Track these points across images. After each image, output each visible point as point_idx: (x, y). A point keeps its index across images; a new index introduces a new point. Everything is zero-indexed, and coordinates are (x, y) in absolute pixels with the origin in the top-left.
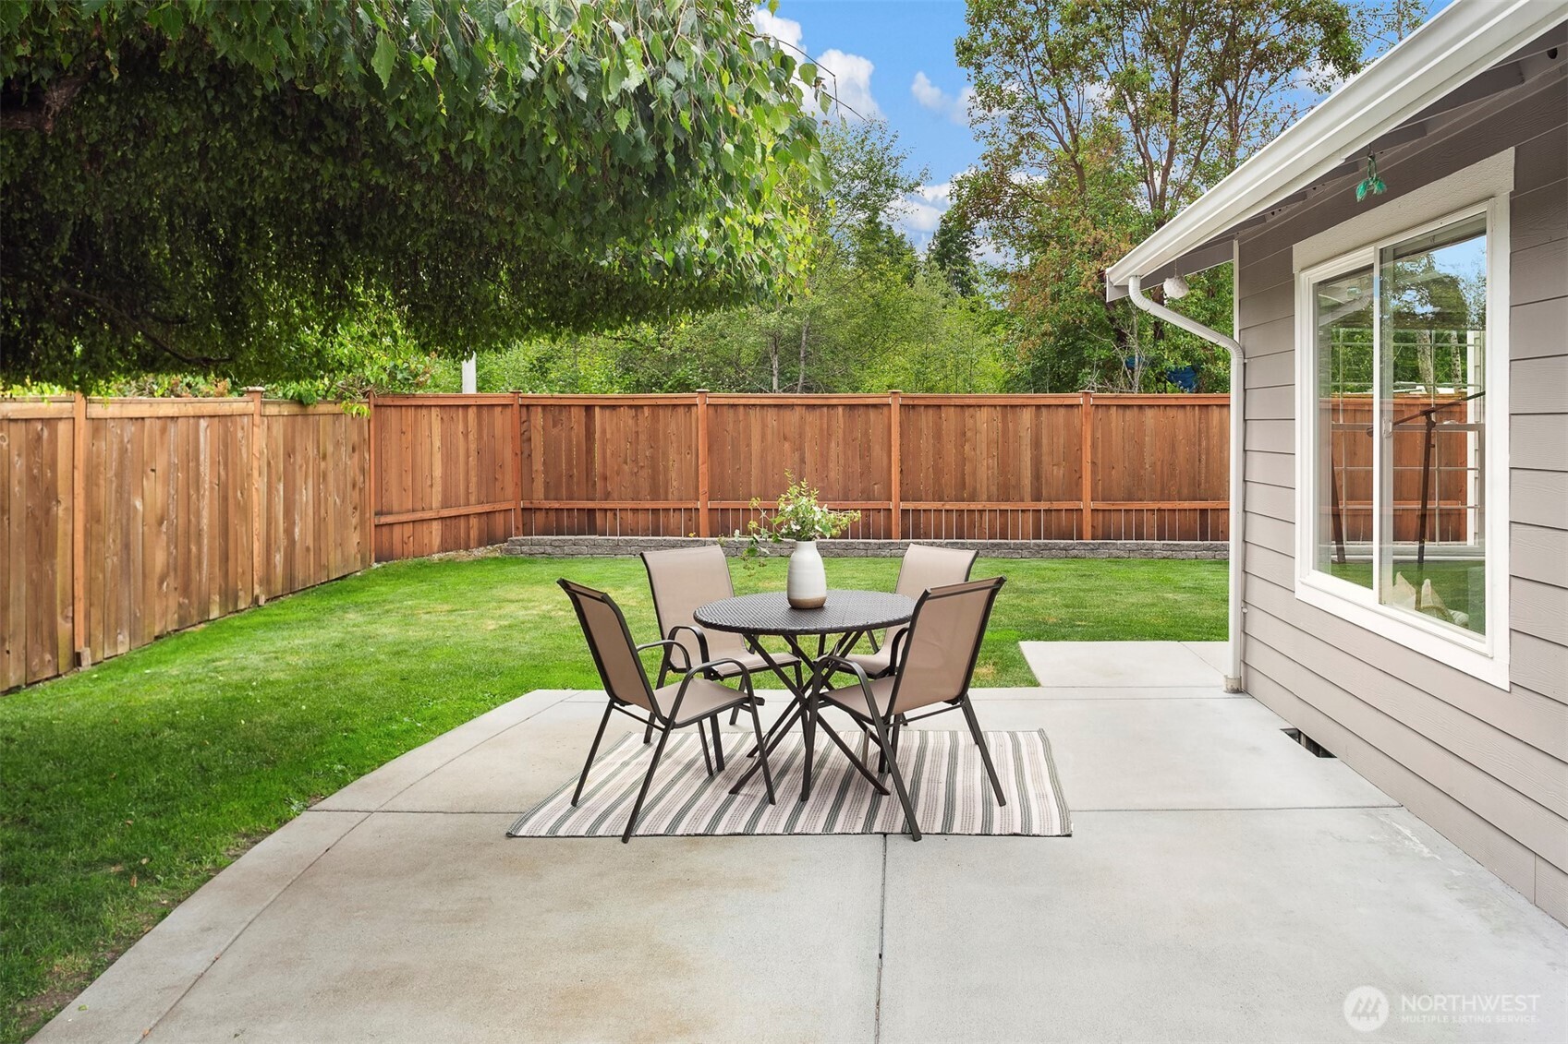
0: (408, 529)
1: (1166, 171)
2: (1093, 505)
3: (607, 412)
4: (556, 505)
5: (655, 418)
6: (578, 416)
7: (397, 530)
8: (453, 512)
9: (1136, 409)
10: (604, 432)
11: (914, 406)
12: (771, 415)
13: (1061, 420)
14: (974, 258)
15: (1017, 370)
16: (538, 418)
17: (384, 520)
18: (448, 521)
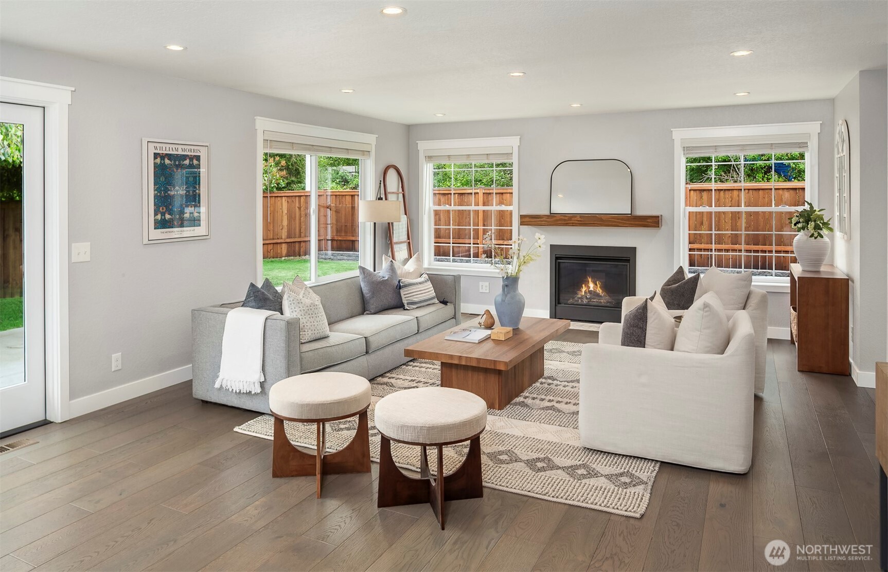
0: (271, 246)
8: (292, 240)
18: (290, 244)
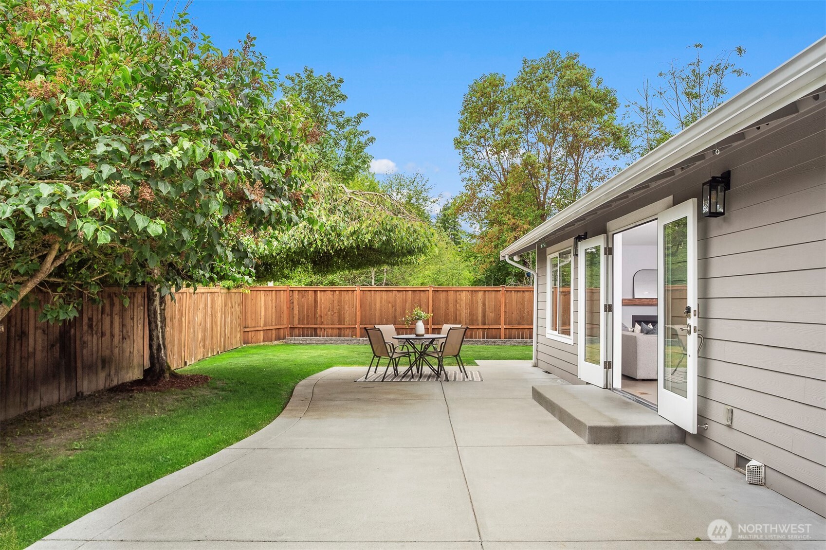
0: (253, 333)
1: (545, 194)
2: (505, 327)
3: (322, 293)
4: (303, 326)
5: (340, 295)
6: (311, 294)
7: (250, 333)
8: (267, 328)
9: (522, 292)
10: (321, 300)
11: (438, 291)
12: (384, 294)
13: (493, 296)
14: (460, 221)
15: (478, 277)
16: (296, 295)
17: (246, 330)
18: (266, 331)
